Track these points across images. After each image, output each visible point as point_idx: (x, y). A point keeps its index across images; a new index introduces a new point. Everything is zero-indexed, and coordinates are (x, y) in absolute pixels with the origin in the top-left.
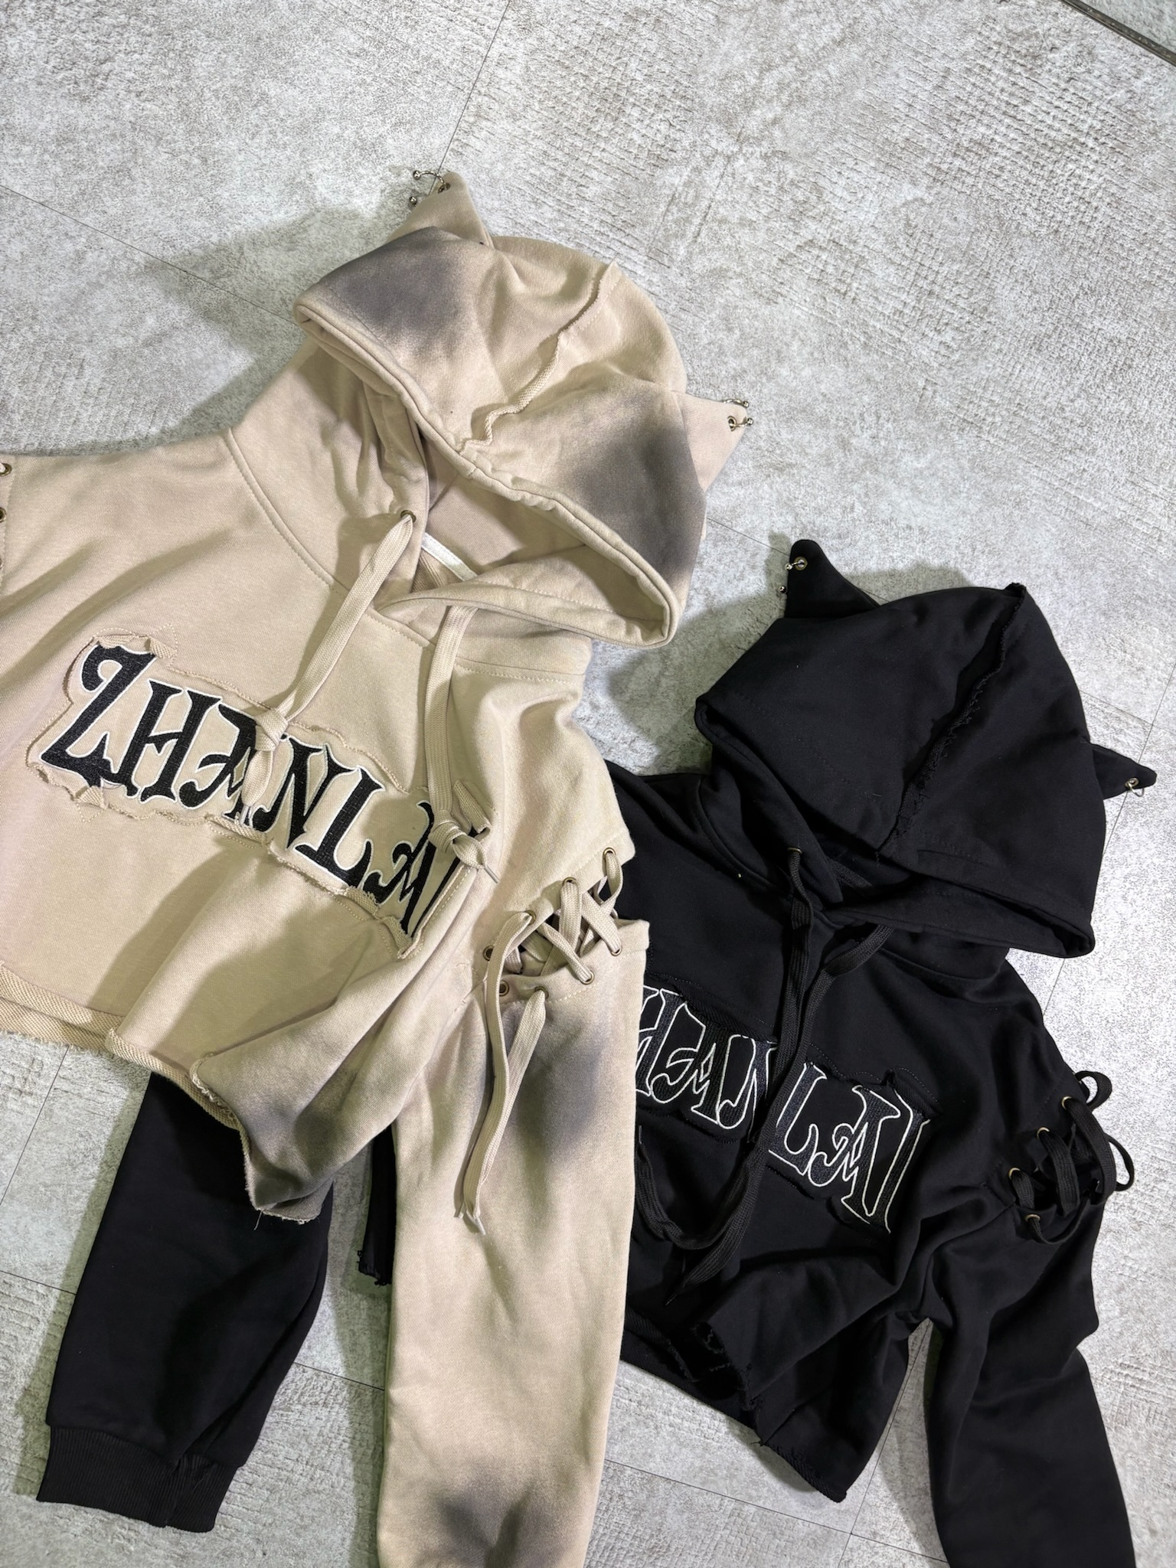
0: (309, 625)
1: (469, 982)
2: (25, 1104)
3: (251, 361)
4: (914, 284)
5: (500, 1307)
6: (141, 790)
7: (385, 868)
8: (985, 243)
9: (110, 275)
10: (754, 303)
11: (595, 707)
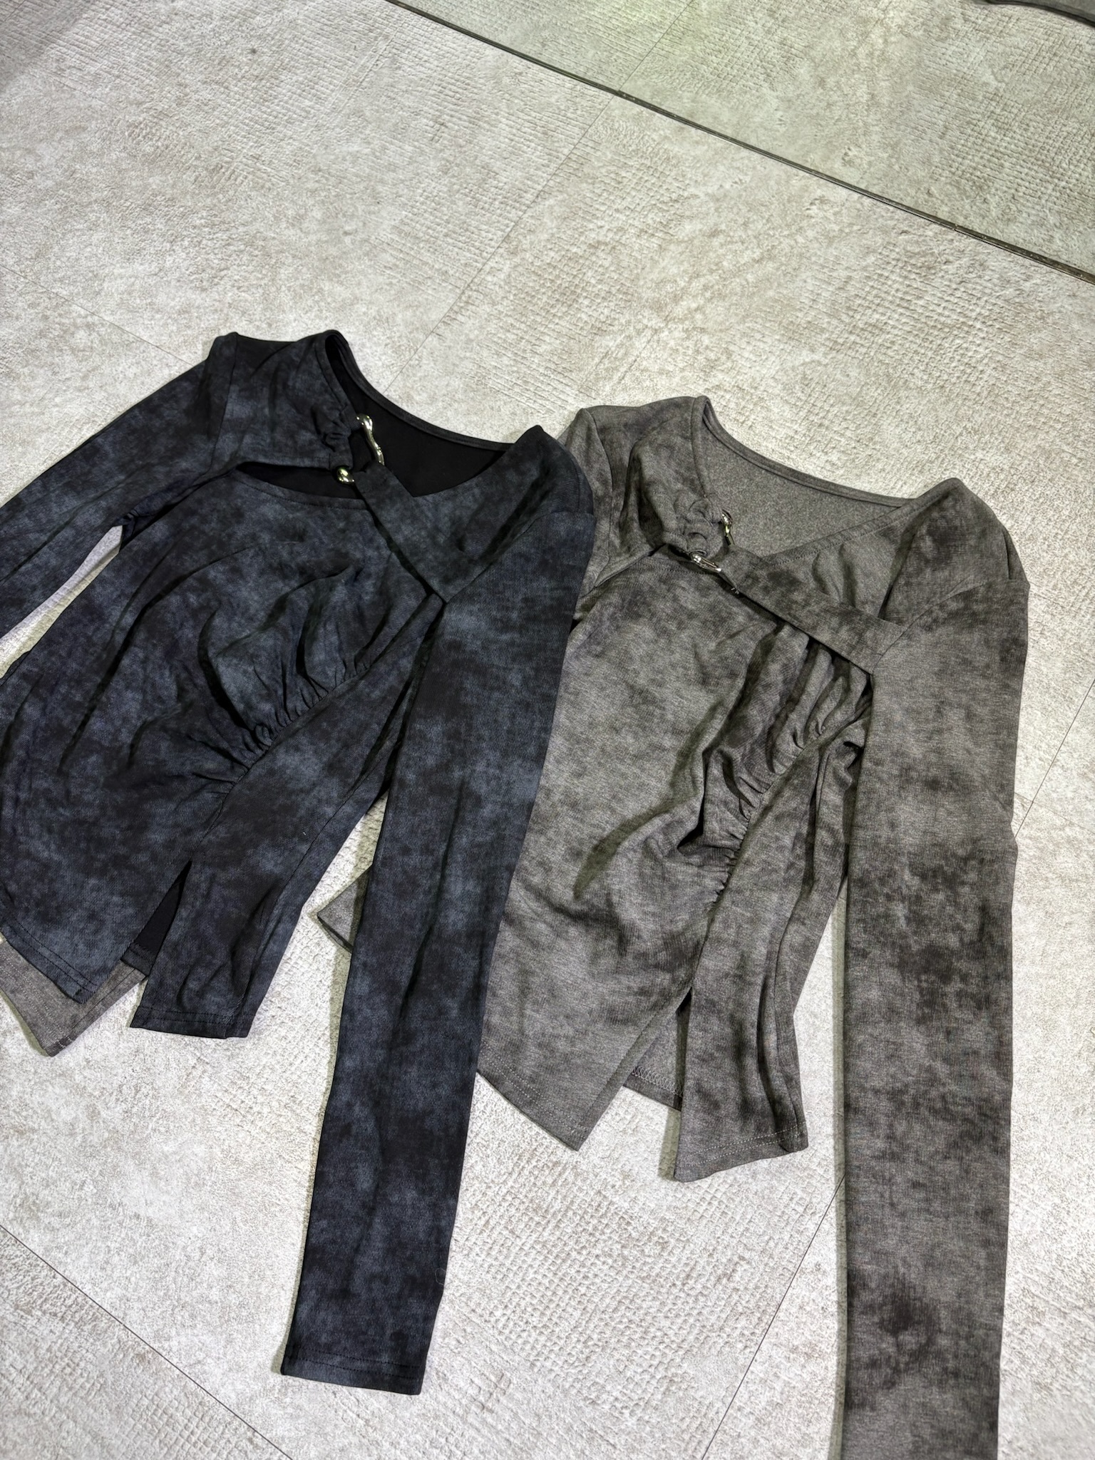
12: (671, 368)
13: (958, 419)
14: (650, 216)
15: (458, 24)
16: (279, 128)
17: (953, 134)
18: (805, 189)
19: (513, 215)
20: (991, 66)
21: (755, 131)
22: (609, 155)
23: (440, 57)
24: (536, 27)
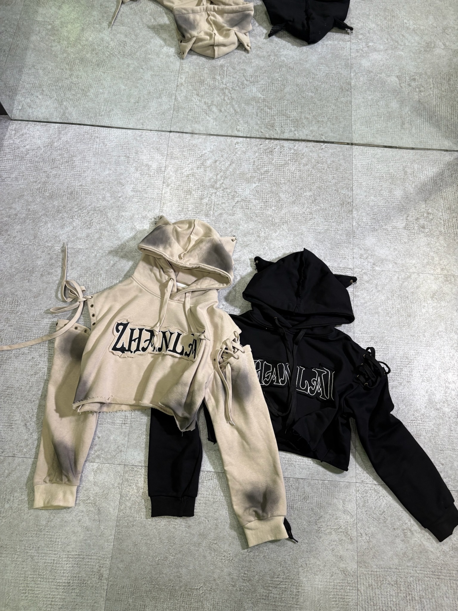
0: (158, 308)
1: (213, 368)
2: (126, 426)
3: (133, 262)
4: (262, 201)
5: (245, 443)
6: (133, 351)
7: (187, 350)
8: (274, 188)
9: (102, 257)
10: (230, 217)
11: (223, 305)
12: (224, 201)
14: (198, 162)
15: (115, 126)
16: (82, 175)
17: (259, 114)
18: (232, 141)
19: (162, 175)
20: (259, 92)
21: (211, 130)
22: (178, 150)
23: (116, 138)
24: (138, 120)
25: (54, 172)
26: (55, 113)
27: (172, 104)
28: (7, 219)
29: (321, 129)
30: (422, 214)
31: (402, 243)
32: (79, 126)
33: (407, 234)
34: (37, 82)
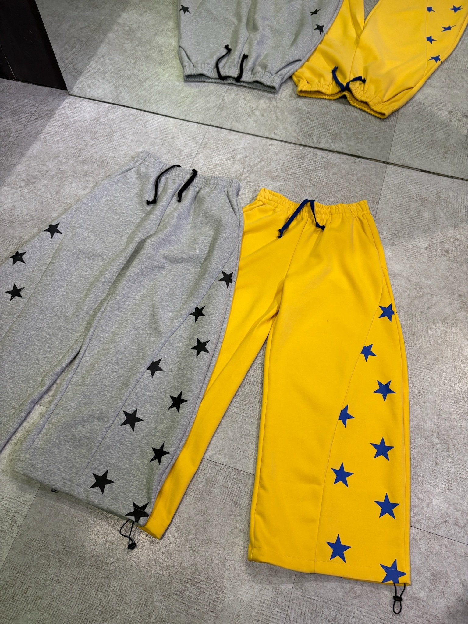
13: (321, 192)
14: (228, 155)
15: (160, 113)
16: (117, 148)
17: (300, 124)
18: (267, 142)
19: (191, 160)
20: (305, 105)
22: (212, 142)
23: (158, 123)
24: (182, 111)
25: (93, 142)
26: (109, 95)
27: (218, 103)
28: (38, 173)
29: (359, 145)
30: (449, 239)
31: (421, 263)
32: (127, 108)
33: (427, 255)
34: (102, 69)
